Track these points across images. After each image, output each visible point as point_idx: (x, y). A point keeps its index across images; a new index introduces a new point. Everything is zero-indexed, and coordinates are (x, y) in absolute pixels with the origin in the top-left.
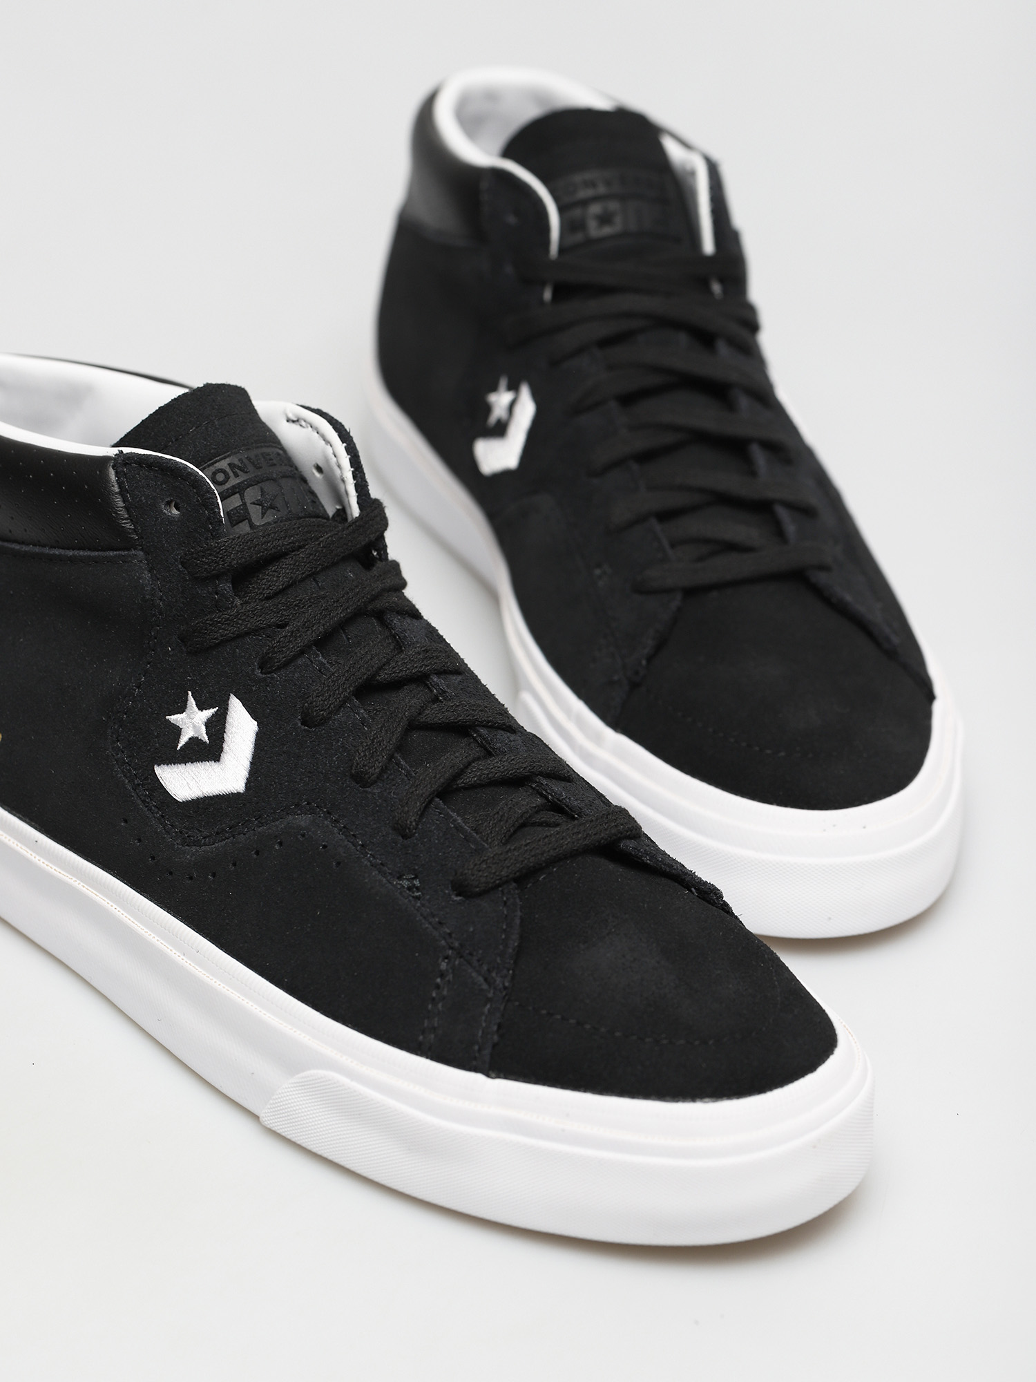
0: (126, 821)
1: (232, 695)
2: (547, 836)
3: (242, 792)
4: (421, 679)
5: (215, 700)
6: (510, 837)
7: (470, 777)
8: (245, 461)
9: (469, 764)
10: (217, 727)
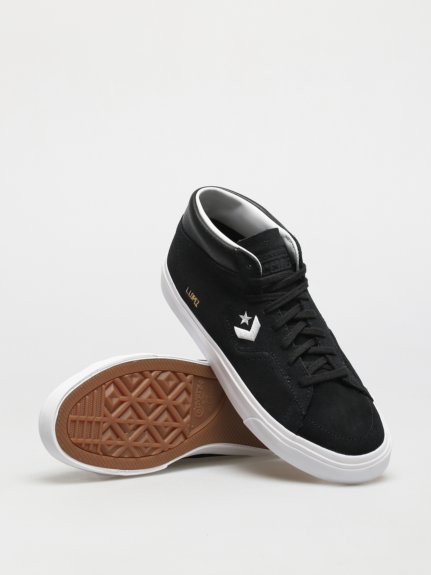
0: (225, 338)
1: (256, 316)
2: (323, 374)
3: (254, 341)
4: (305, 320)
5: (252, 315)
6: (314, 373)
7: (310, 351)
8: (272, 254)
9: (310, 348)
10: (251, 322)
